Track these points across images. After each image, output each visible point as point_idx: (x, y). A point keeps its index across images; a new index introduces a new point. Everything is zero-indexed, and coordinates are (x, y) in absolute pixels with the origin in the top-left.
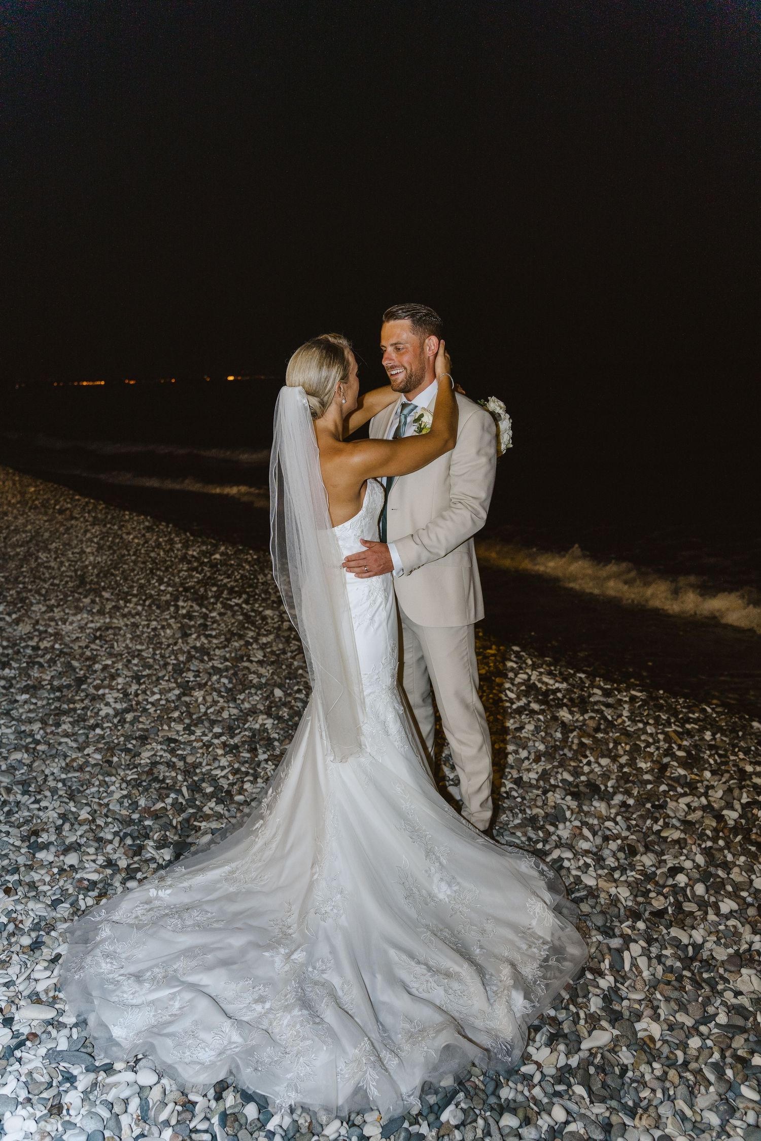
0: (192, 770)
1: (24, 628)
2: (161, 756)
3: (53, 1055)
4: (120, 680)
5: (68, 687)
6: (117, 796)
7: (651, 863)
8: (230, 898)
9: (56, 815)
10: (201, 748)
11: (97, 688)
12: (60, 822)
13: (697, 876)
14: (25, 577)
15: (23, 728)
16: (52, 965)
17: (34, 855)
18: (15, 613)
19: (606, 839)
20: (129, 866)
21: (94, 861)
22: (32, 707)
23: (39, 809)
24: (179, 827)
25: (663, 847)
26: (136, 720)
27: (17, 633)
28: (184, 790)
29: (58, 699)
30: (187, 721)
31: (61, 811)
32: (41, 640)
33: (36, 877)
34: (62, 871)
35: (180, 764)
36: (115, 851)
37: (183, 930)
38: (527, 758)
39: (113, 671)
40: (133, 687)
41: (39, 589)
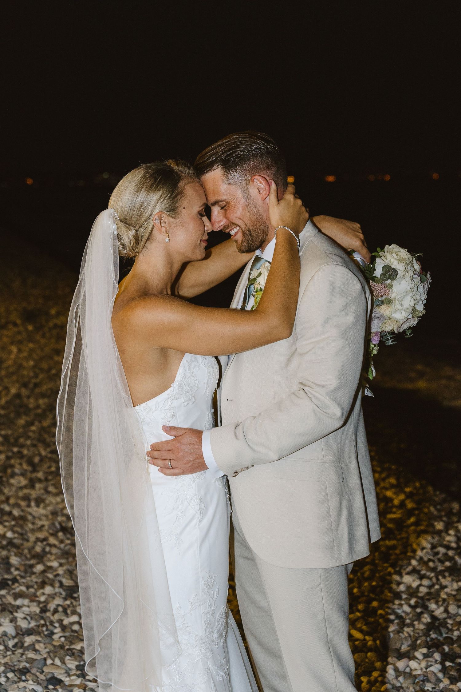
4: (48, 590)
11: (16, 596)
14: (28, 438)
26: (32, 647)
39: (50, 576)
40: (58, 601)
41: (34, 455)
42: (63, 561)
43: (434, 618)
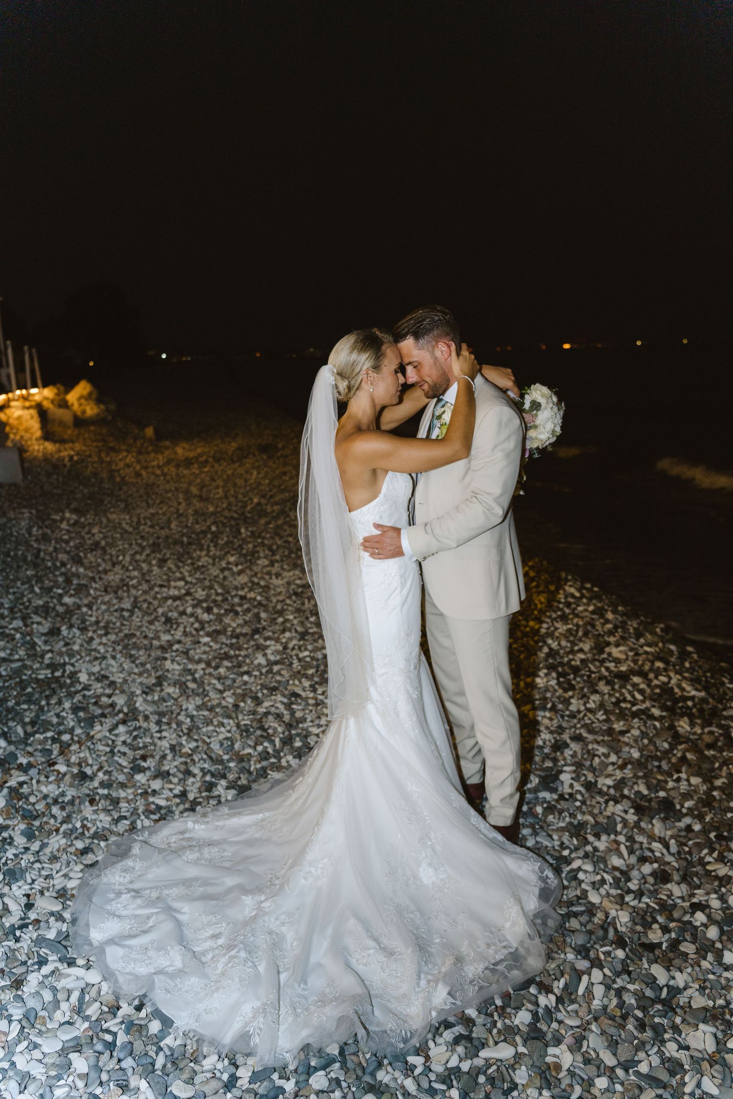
0: (295, 724)
1: (243, 579)
2: (277, 708)
3: (40, 941)
4: (287, 634)
5: (245, 635)
6: (221, 737)
7: (680, 895)
8: (251, 843)
9: (168, 746)
10: (313, 705)
11: (266, 639)
12: (168, 752)
13: (719, 918)
14: (268, 532)
15: (190, 667)
16: (86, 869)
17: (132, 776)
18: (242, 564)
19: (643, 860)
20: (195, 799)
21: (171, 790)
22: (207, 649)
23: (160, 738)
24: (255, 773)
25: (703, 880)
26: (279, 673)
27: (236, 583)
28: (277, 742)
29: (231, 646)
30: (316, 679)
31: (174, 742)
32: (251, 590)
33: (122, 794)
34: (145, 794)
35: (287, 718)
36: (193, 783)
37: (196, 862)
38: (613, 764)
39: (288, 625)
40: (294, 642)
41: (273, 544)
42: (296, 615)
43: (551, 649)
